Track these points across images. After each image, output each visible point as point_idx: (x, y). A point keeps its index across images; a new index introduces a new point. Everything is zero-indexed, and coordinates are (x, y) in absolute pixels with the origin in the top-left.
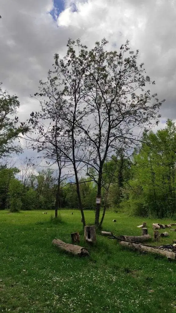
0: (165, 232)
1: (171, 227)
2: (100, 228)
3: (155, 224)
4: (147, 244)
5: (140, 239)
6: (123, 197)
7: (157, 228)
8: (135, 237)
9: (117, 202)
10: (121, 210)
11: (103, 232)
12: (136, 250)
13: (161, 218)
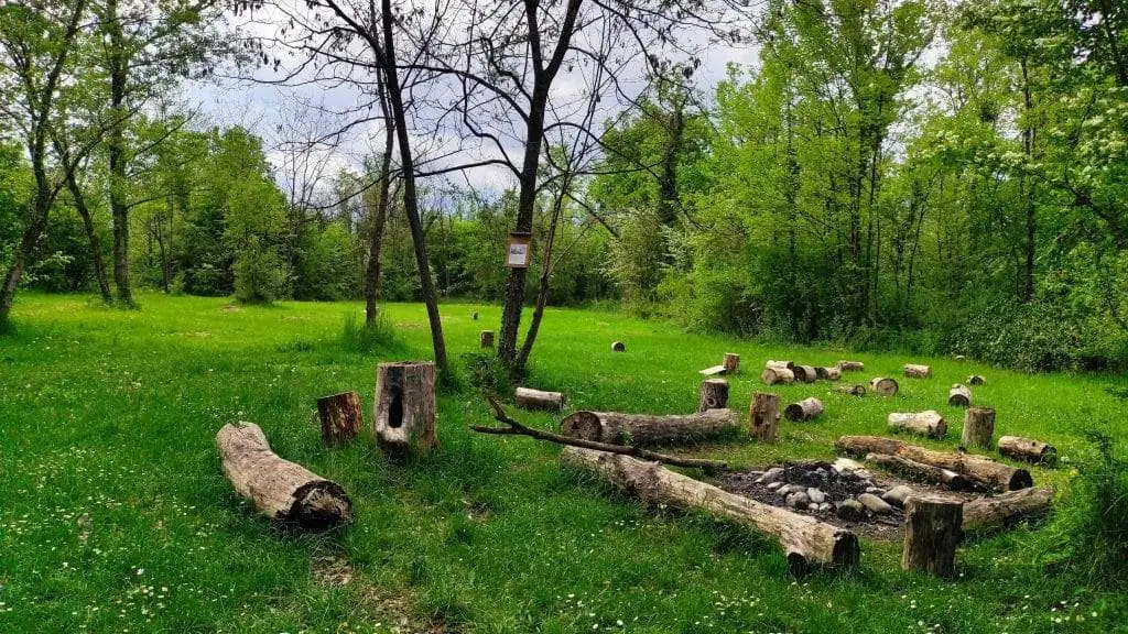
0: (809, 401)
1: (837, 378)
2: (521, 374)
3: (778, 363)
4: (686, 458)
5: (682, 427)
6: (670, 261)
7: (780, 381)
8: (660, 419)
9: (647, 281)
10: (661, 309)
11: (522, 391)
12: (632, 491)
13: (805, 342)
